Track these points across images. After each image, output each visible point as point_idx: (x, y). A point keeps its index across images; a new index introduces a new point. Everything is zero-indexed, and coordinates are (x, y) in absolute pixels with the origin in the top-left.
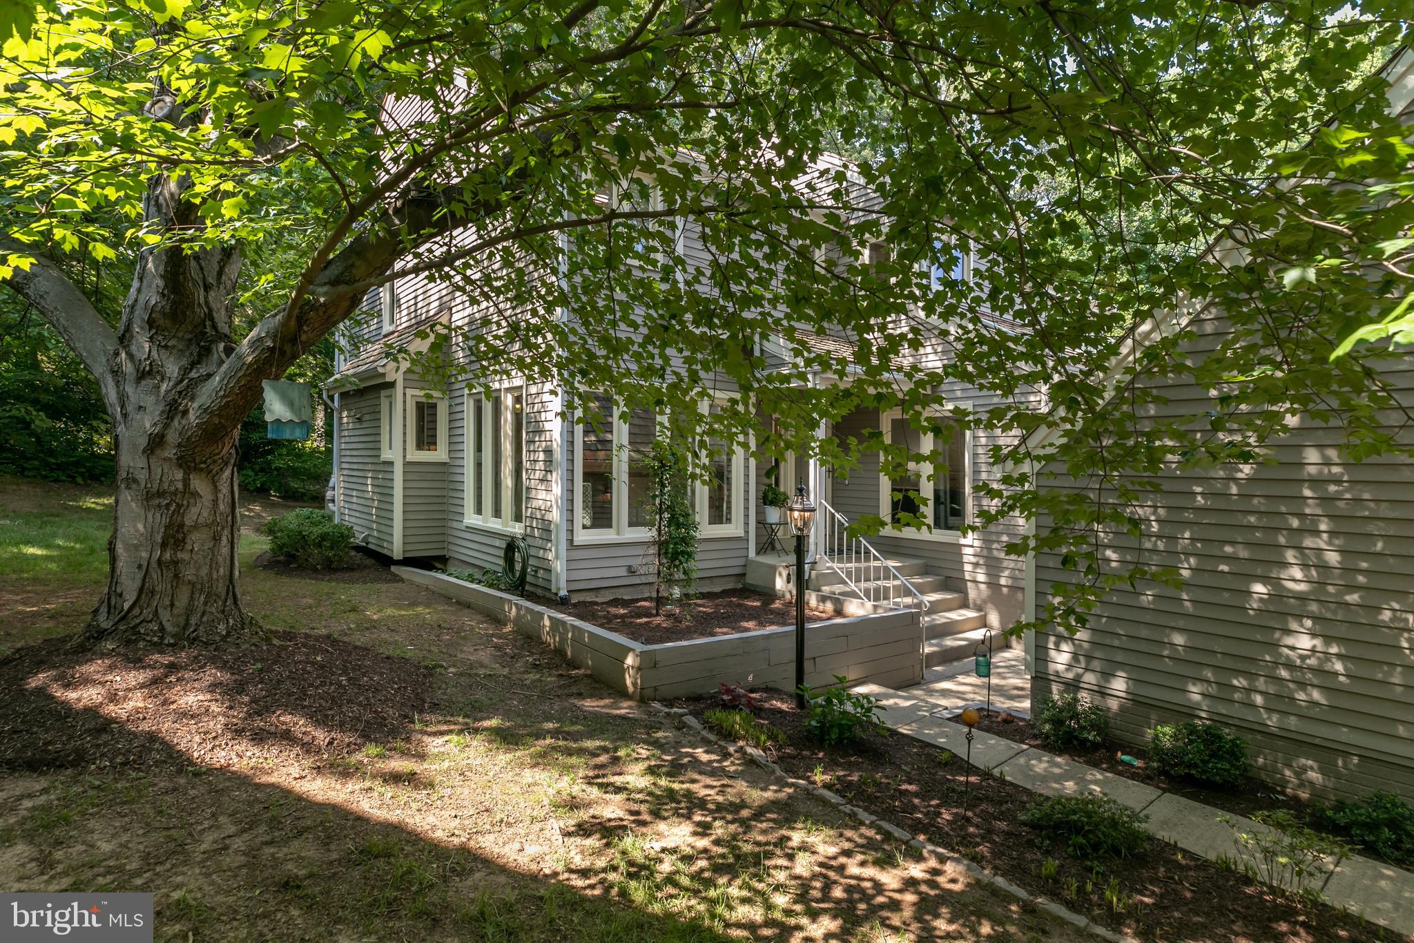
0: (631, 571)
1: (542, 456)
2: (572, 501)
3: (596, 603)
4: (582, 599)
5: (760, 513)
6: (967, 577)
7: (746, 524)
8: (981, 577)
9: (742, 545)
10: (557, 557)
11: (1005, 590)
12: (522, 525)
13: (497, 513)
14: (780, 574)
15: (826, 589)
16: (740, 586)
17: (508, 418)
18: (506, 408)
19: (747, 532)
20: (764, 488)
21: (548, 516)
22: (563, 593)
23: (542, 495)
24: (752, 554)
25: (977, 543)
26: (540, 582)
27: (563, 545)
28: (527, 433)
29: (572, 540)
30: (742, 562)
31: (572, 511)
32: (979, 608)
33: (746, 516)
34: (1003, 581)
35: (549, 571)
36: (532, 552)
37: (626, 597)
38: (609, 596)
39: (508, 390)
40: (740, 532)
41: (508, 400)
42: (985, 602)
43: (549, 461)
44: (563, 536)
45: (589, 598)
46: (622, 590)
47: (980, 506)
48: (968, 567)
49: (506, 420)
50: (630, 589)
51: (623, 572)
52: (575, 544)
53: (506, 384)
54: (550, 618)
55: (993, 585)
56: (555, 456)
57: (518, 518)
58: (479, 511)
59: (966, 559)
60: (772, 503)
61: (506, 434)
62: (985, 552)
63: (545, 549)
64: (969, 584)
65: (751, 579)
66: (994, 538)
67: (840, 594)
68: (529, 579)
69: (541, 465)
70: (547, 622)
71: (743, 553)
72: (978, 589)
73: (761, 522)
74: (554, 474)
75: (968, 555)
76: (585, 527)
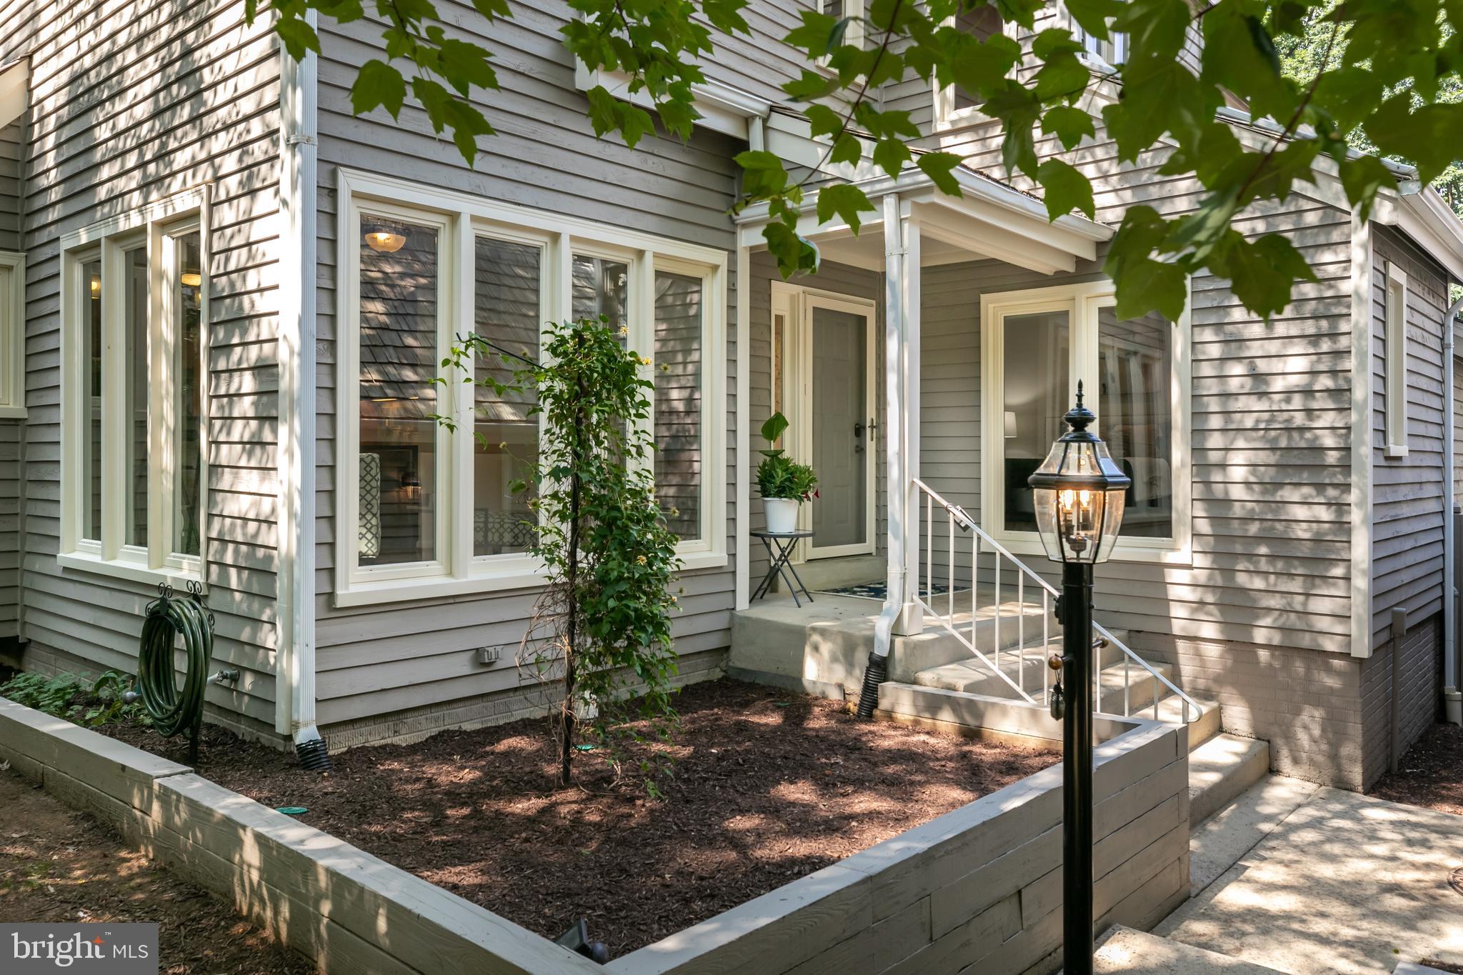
0: (482, 662)
1: (248, 382)
2: (332, 493)
3: (392, 752)
4: (357, 743)
5: (758, 514)
6: (1177, 627)
7: (732, 538)
8: (1209, 630)
9: (723, 584)
10: (290, 643)
11: (1263, 655)
12: (199, 560)
13: (140, 535)
14: (816, 648)
15: (930, 679)
16: (717, 674)
17: (162, 299)
18: (160, 275)
19: (733, 556)
20: (762, 459)
21: (268, 537)
22: (306, 734)
23: (249, 481)
24: (742, 603)
25: (1200, 561)
26: (245, 706)
27: (308, 608)
28: (212, 326)
29: (331, 595)
30: (720, 621)
31: (332, 519)
32: (1205, 695)
33: (732, 520)
34: (1260, 636)
35: (267, 677)
36: (221, 627)
37: (468, 727)
38: (425, 729)
39: (164, 226)
40: (718, 557)
41: (165, 254)
42: (1218, 680)
43: (268, 394)
44: (308, 586)
45: (376, 737)
46: (460, 710)
47: (1207, 484)
48: (1177, 611)
49: (159, 307)
50: (477, 706)
51: (462, 666)
52: (339, 604)
53: (157, 212)
54: (261, 839)
55: (1238, 645)
56: (283, 385)
57: (190, 544)
58: (95, 531)
59: (1174, 592)
60: (782, 492)
61: (159, 340)
62: (1219, 581)
63: (257, 621)
64: (1181, 646)
65: (744, 658)
66: (1239, 548)
67: (968, 688)
68: (210, 695)
69: (246, 406)
70: (251, 854)
71: (724, 602)
72: (1198, 654)
73: (760, 535)
74: (283, 430)
75: (1181, 587)
76: (364, 560)
